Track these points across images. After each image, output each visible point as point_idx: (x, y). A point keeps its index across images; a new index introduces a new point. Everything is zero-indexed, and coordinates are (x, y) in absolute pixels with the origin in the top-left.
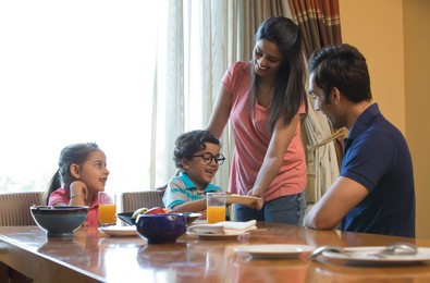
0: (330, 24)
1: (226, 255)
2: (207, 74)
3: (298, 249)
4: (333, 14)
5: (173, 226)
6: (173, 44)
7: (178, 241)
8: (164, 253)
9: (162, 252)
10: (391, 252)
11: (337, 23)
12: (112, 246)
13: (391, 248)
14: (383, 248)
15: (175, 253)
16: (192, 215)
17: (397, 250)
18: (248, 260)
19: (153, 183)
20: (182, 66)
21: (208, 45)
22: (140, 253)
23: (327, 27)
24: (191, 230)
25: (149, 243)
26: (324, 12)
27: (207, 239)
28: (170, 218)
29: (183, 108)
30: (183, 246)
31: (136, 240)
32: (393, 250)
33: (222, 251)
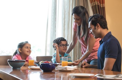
0: (102, 6)
1: (67, 76)
2: (64, 21)
3: (89, 75)
4: (103, 3)
5: (51, 67)
6: (53, 11)
7: (52, 71)
8: (48, 75)
9: (47, 75)
10: (118, 77)
11: (104, 6)
12: (32, 72)
13: (118, 75)
14: (115, 75)
15: (51, 75)
16: (57, 64)
17: (120, 76)
18: (74, 78)
19: (46, 54)
20: (56, 18)
21: (64, 12)
22: (41, 75)
23: (101, 7)
24: (57, 68)
25: (44, 72)
26: (100, 3)
27: (62, 71)
28: (50, 64)
29: (55, 31)
30: (54, 73)
31: (40, 71)
32: (118, 76)
33: (66, 75)
